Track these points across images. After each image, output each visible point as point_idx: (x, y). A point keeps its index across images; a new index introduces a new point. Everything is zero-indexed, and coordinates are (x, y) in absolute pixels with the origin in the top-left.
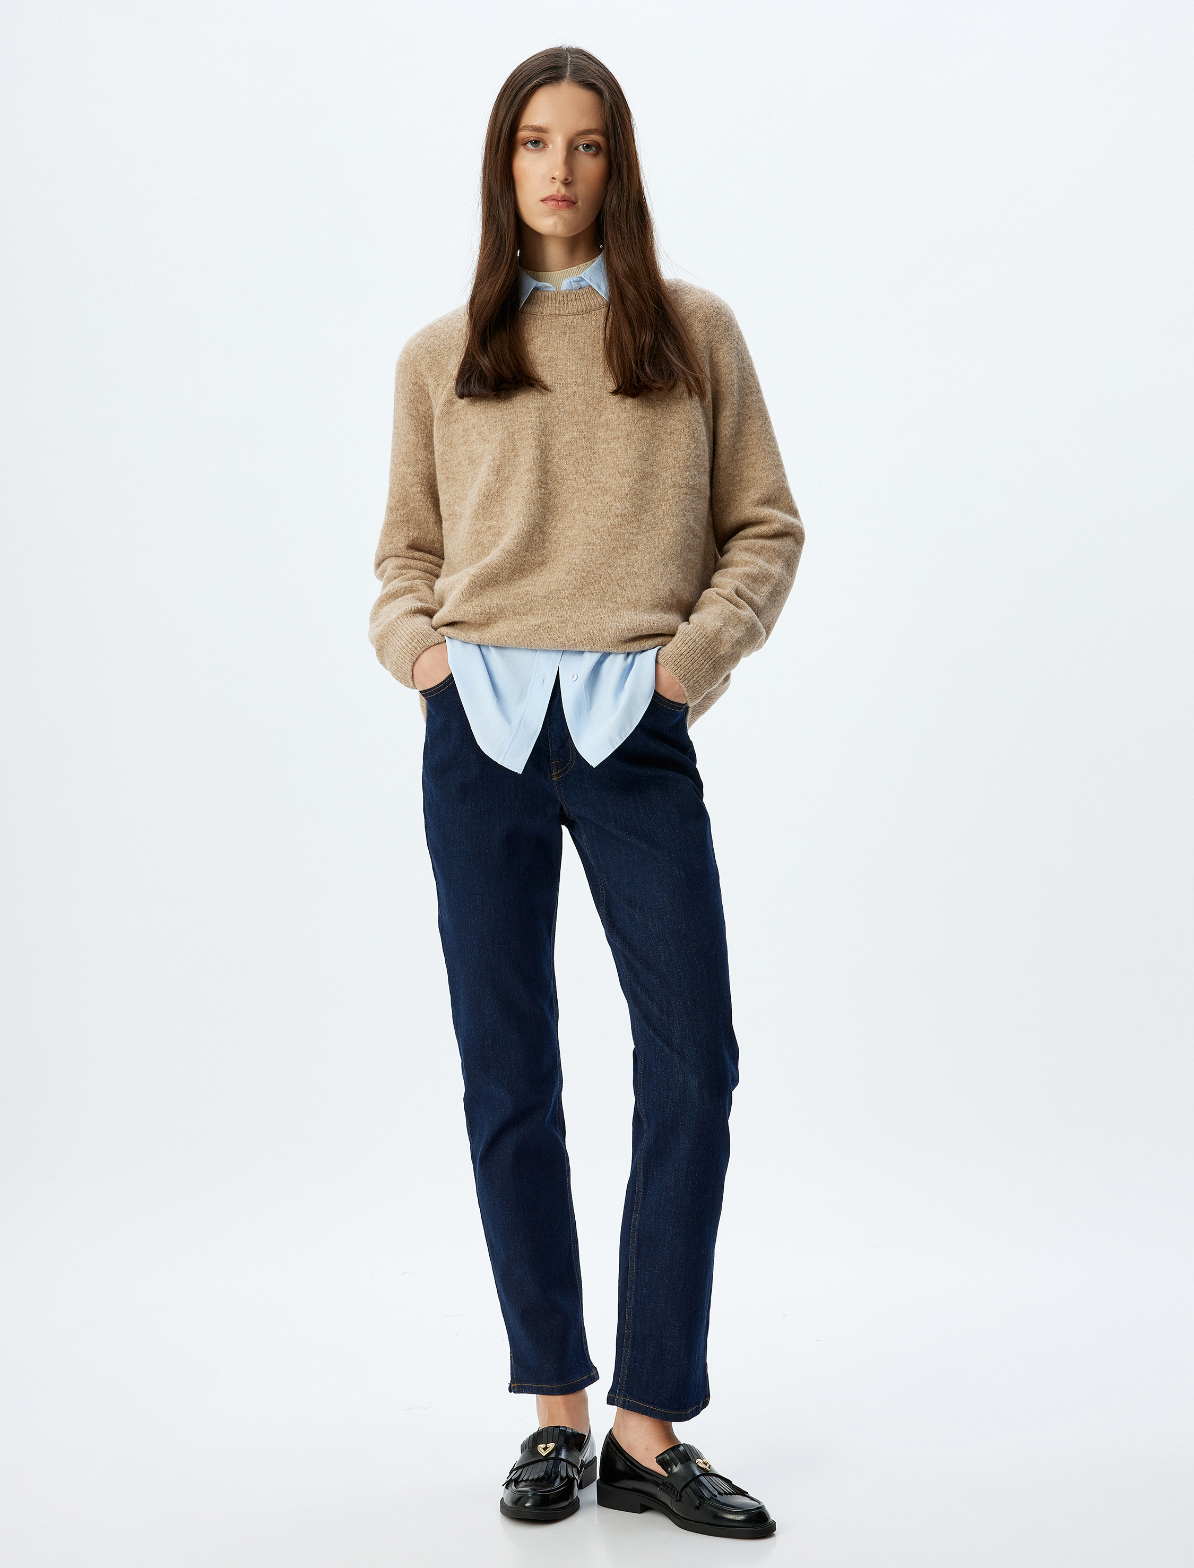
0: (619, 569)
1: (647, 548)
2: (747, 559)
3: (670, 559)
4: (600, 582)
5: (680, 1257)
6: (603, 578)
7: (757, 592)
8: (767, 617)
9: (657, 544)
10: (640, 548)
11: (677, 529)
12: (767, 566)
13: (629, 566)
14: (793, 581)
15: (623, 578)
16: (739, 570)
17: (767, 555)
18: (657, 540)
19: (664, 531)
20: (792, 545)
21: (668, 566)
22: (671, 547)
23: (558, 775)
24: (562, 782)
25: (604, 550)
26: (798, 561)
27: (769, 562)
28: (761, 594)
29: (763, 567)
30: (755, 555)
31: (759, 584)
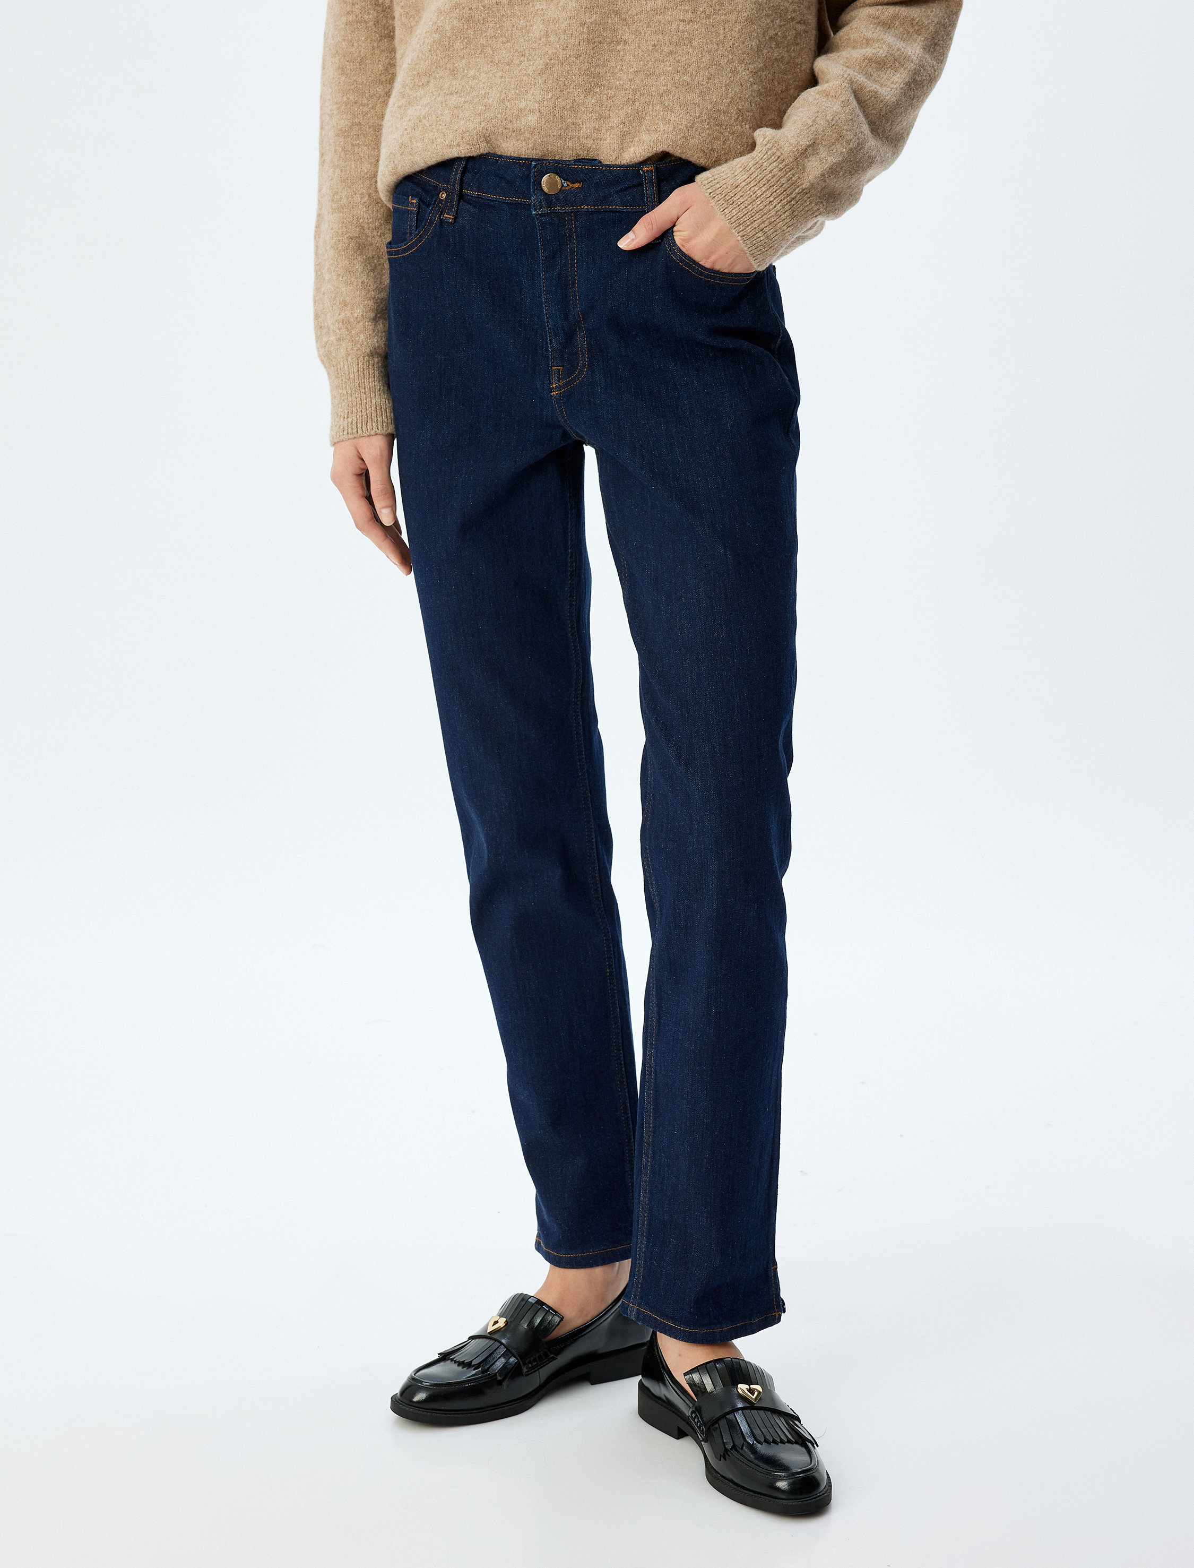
0: (662, 78)
1: (707, 43)
2: (869, 35)
3: (741, 62)
4: (634, 101)
5: (704, 1115)
6: (638, 94)
7: (885, 83)
8: (901, 121)
9: (722, 37)
10: (695, 43)
11: (753, 14)
12: (900, 44)
13: (678, 72)
14: (942, 69)
15: (668, 92)
16: (857, 54)
17: (901, 29)
18: (721, 32)
19: (733, 17)
20: (941, 14)
21: (738, 73)
22: (743, 43)
23: (559, 388)
24: (564, 397)
25: (640, 50)
26: (951, 39)
27: (904, 40)
28: (892, 86)
29: (893, 47)
30: (882, 29)
31: (888, 72)
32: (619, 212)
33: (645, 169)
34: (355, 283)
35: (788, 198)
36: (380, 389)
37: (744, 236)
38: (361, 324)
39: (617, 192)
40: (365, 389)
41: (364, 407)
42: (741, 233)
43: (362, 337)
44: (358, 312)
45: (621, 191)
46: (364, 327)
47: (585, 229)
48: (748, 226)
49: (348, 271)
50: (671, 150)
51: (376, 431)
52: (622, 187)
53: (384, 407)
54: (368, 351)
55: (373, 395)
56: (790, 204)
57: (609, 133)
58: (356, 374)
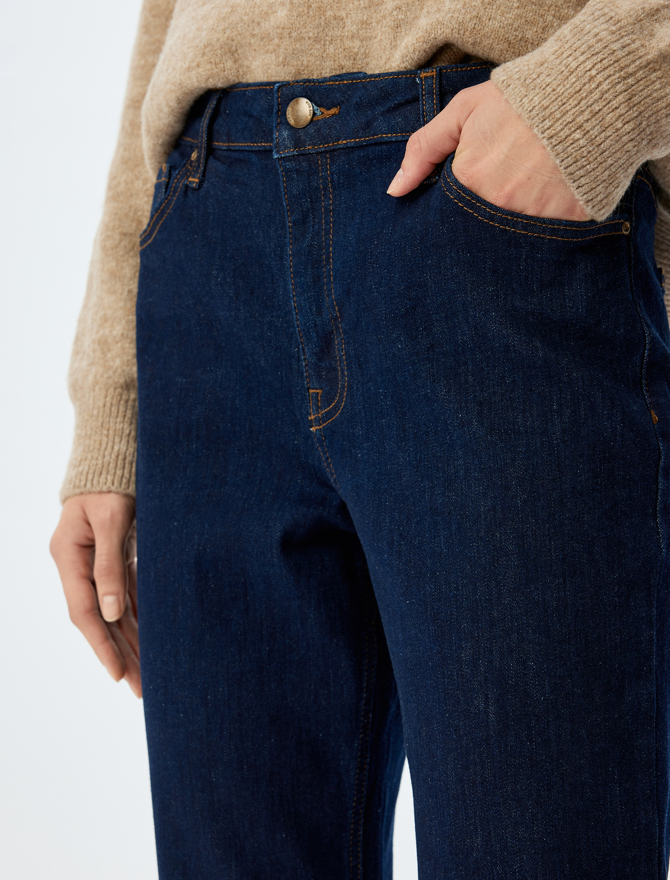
32: (386, 143)
33: (423, 75)
34: (119, 291)
35: (622, 73)
36: (129, 434)
37: (551, 137)
38: (119, 345)
39: (383, 114)
40: (108, 430)
41: (101, 453)
42: (548, 132)
43: (118, 362)
44: (118, 330)
45: (390, 111)
46: (123, 349)
47: (343, 175)
48: (558, 119)
49: (113, 275)
50: (455, 38)
51: (109, 487)
52: (391, 104)
53: (129, 458)
54: (122, 381)
55: (117, 440)
56: (626, 82)
57: (380, 26)
58: (101, 410)
